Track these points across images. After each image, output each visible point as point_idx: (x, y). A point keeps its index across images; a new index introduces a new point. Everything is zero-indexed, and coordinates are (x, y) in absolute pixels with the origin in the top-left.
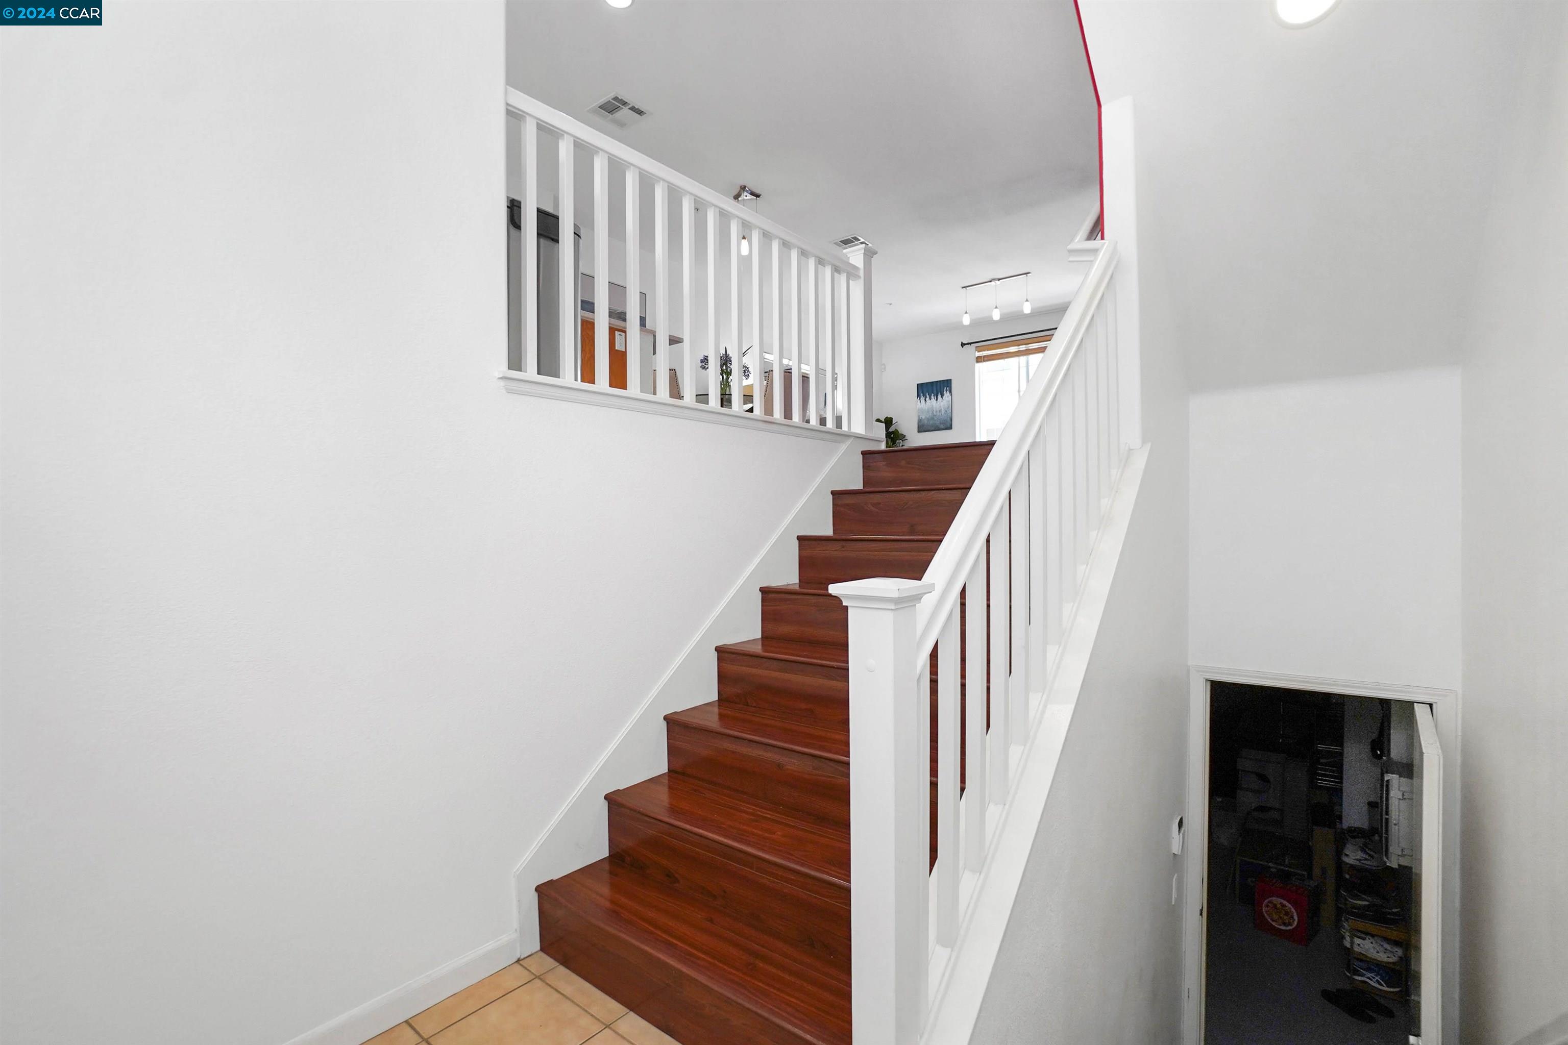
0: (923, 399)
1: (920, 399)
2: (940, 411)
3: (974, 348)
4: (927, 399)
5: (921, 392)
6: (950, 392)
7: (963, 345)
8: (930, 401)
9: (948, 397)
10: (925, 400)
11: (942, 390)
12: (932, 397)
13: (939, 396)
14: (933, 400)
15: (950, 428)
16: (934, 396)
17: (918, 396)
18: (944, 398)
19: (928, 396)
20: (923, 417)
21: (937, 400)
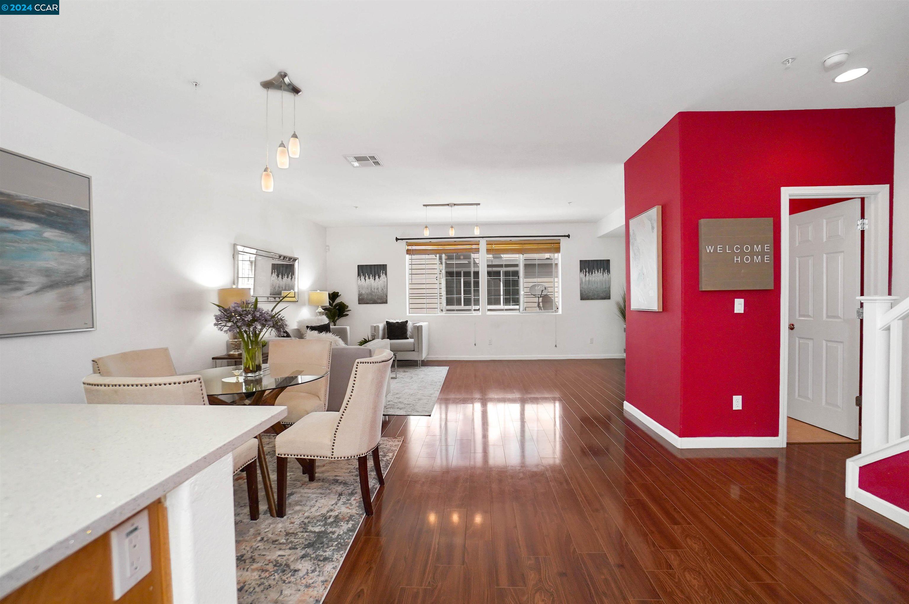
0: (363, 278)
1: (360, 278)
2: (377, 289)
3: (405, 244)
4: (366, 278)
5: (361, 272)
6: (386, 274)
7: (397, 239)
8: (369, 280)
9: (384, 278)
10: (365, 279)
11: (379, 272)
12: (371, 277)
13: (377, 277)
14: (372, 279)
15: (386, 302)
16: (372, 276)
17: (359, 275)
18: (381, 278)
19: (367, 276)
20: (364, 292)
21: (375, 279)
